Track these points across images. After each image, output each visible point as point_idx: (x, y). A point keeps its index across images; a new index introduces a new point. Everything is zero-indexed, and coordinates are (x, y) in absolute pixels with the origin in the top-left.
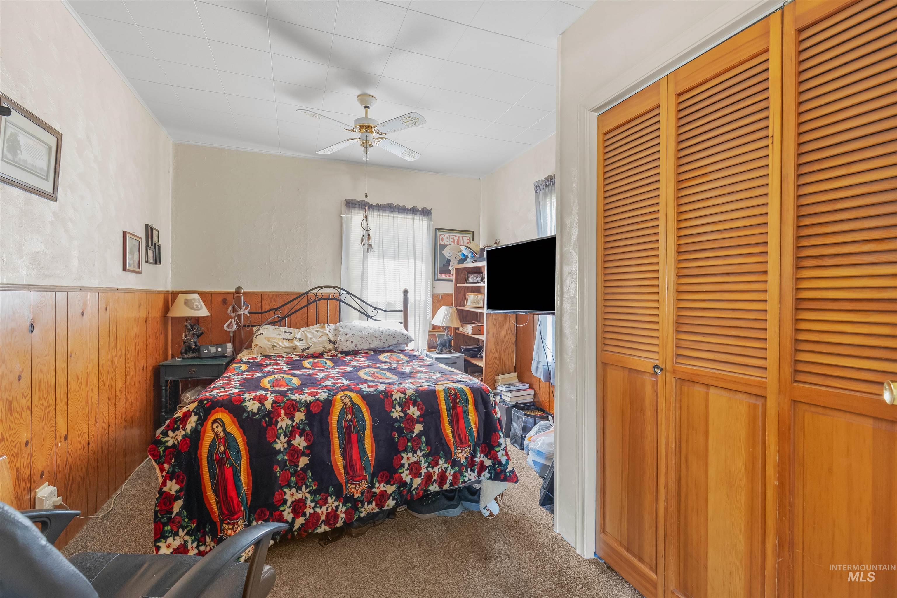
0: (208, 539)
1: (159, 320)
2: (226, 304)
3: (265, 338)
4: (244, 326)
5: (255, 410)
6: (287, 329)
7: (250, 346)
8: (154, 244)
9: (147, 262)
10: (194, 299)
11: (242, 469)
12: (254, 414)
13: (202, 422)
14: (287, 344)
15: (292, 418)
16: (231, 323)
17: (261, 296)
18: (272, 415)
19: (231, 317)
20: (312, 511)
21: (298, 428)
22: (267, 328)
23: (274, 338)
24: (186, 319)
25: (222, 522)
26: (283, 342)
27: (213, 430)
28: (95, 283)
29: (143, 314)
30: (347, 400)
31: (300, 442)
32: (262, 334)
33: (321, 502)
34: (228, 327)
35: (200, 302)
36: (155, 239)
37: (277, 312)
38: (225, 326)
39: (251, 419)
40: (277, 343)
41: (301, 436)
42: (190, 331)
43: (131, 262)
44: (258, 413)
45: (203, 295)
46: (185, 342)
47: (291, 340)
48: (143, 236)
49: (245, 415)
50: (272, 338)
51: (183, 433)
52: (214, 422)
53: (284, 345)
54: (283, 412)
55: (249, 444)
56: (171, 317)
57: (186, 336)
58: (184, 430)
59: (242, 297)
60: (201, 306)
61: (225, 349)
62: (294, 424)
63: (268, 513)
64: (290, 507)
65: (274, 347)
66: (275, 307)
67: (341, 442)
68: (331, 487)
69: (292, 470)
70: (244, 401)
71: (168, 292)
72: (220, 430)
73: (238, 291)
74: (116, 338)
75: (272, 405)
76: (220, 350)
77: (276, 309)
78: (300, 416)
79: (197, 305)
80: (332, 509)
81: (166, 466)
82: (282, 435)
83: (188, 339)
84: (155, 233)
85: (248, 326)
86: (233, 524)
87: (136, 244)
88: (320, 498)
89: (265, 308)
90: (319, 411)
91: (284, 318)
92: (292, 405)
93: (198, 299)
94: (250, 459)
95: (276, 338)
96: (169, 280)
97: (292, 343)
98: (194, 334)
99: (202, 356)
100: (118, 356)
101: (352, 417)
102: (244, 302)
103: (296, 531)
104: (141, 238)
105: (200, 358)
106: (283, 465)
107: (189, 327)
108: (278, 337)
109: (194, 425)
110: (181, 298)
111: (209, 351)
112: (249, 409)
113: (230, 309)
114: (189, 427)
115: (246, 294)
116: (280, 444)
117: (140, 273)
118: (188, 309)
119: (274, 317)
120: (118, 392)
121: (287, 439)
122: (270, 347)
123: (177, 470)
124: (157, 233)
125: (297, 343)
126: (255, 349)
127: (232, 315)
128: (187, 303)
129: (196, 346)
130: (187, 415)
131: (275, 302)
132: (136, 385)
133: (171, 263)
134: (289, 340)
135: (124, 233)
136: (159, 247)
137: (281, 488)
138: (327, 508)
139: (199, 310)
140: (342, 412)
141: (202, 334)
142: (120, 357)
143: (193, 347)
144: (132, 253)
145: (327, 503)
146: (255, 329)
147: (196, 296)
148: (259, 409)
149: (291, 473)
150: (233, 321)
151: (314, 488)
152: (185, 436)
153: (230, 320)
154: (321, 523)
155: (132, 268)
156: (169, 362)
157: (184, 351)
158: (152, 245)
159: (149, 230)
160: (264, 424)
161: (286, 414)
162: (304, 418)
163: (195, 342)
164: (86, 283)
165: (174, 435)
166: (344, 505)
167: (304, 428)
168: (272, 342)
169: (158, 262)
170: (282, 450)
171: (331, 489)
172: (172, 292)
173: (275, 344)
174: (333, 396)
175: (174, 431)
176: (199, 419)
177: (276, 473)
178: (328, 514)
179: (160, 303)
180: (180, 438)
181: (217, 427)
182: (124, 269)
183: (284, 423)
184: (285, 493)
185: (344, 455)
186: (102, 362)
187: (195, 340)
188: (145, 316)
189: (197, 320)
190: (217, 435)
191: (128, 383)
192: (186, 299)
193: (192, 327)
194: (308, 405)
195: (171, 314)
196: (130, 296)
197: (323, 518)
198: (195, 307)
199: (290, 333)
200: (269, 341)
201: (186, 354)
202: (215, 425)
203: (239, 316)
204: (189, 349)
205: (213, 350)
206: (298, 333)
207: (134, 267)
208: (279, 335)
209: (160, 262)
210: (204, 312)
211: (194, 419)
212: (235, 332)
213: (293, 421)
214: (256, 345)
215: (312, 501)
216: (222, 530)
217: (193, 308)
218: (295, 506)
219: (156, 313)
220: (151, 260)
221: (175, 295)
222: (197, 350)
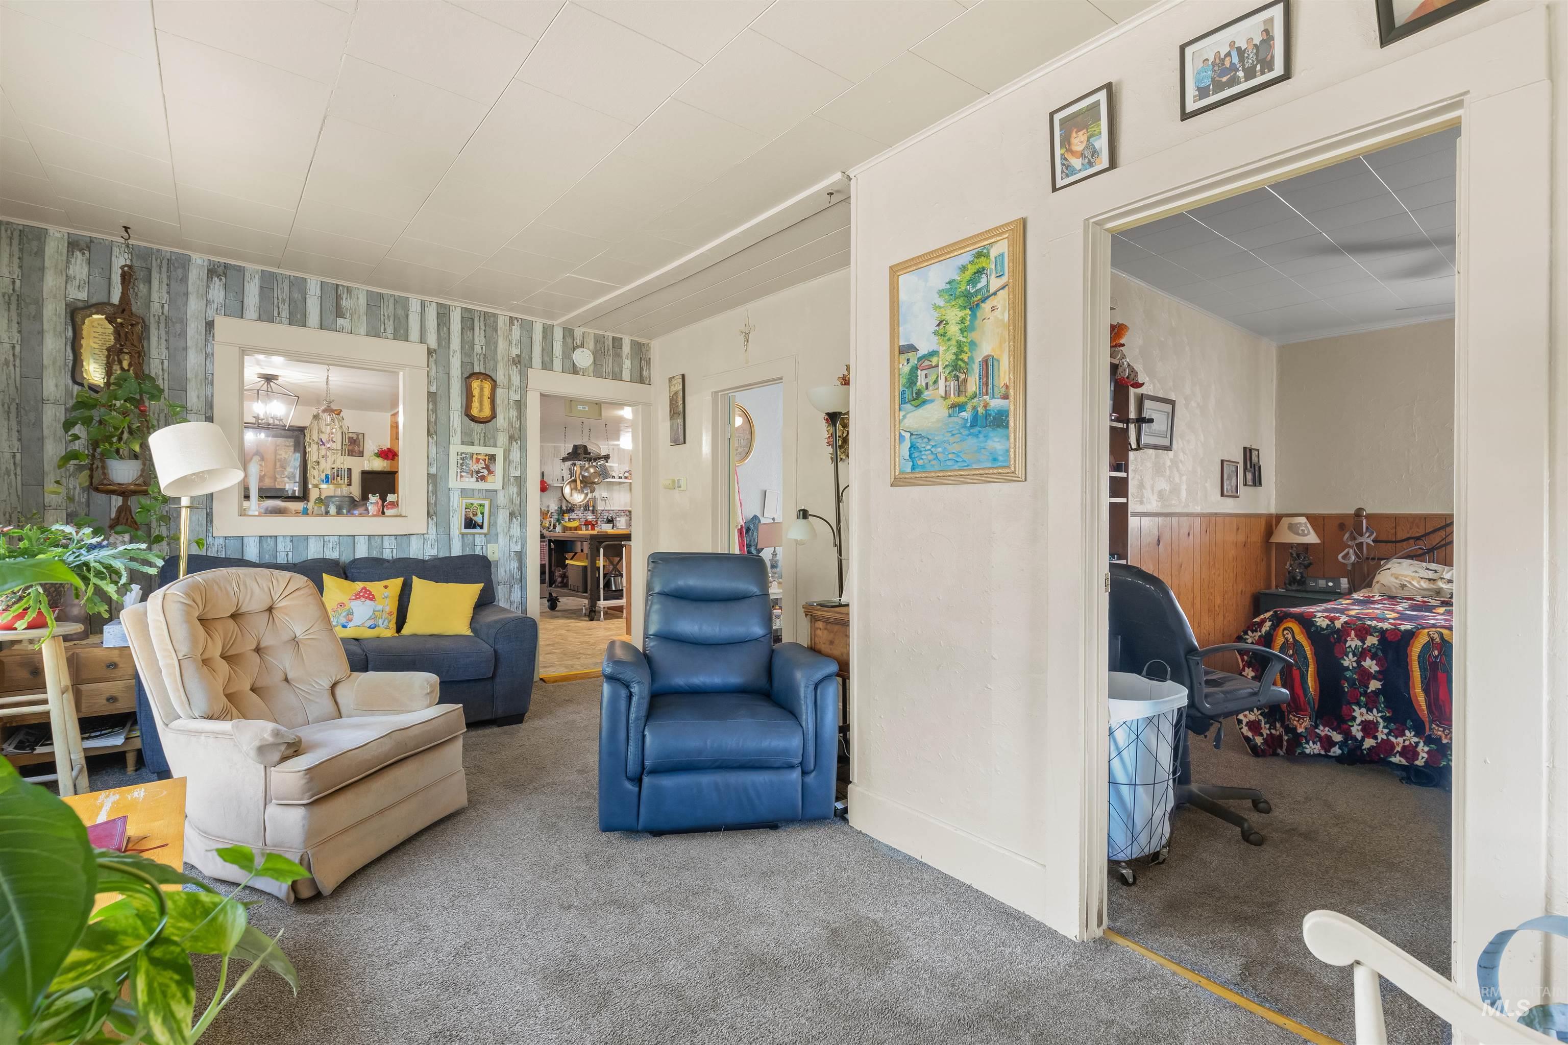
0: (1278, 725)
1: (1259, 544)
2: (1343, 530)
3: (1392, 575)
4: (1367, 559)
5: (1324, 626)
6: (1433, 566)
7: (1369, 585)
8: (1253, 466)
9: (1245, 485)
10: (1300, 523)
11: (1309, 675)
12: (1324, 630)
13: (1274, 627)
14: (1425, 584)
15: (1363, 640)
16: (1348, 553)
17: (1396, 519)
18: (1341, 633)
19: (1349, 546)
20: (1385, 737)
21: (1370, 651)
22: (1400, 563)
23: (1406, 576)
24: (1291, 545)
25: (1289, 712)
26: (1418, 582)
27: (1284, 635)
28: (1198, 509)
29: (1241, 538)
30: (1436, 636)
31: (1370, 665)
32: (1389, 569)
33: (1396, 732)
34: (1344, 557)
35: (1306, 526)
36: (1255, 459)
37: (1421, 542)
38: (1340, 557)
39: (1319, 633)
40: (1410, 583)
41: (1372, 660)
42: (1296, 560)
43: (1229, 488)
44: (1326, 629)
45: (1312, 518)
46: (1289, 572)
47: (1434, 580)
48: (1241, 461)
49: (1313, 629)
50: (1402, 576)
51: (1260, 634)
52: (1285, 629)
53: (1421, 586)
54: (1353, 632)
55: (1316, 654)
56: (1276, 543)
57: (1291, 566)
58: (1260, 632)
59: (1364, 521)
60: (1309, 532)
61: (1337, 584)
62: (1365, 646)
63: (1335, 724)
64: (1359, 725)
65: (1403, 586)
66: (1417, 535)
67: (1423, 677)
68: (1409, 721)
69: (1362, 690)
70: (1315, 617)
71: (1270, 516)
72: (1290, 636)
73: (1358, 513)
74: (1215, 558)
75: (1342, 625)
76: (1331, 584)
77: (1418, 538)
78: (1372, 640)
79: (1302, 530)
80: (1410, 743)
81: (1246, 658)
82: (1351, 654)
83: (1293, 569)
84: (1254, 453)
85: (1373, 559)
86: (1300, 718)
87: (1234, 469)
88: (1394, 727)
89: (1401, 535)
90: (1397, 639)
91: (1431, 550)
92: (1365, 629)
93: (1305, 523)
94: (1318, 668)
95: (1409, 575)
96: (1273, 502)
97: (1433, 584)
98: (1300, 563)
99: (1308, 589)
100: (1217, 574)
101: (1439, 653)
102: (1367, 528)
103: (1365, 749)
104: (1238, 463)
105: (1307, 592)
106: (1352, 683)
107: (1295, 555)
108: (1414, 574)
109: (1268, 629)
110: (1285, 521)
111: (1317, 584)
112: (1318, 624)
113: (1347, 535)
114: (1264, 630)
115: (1368, 517)
116: (1349, 661)
117: (1238, 497)
118: (1292, 534)
119: (1413, 547)
120: (1217, 607)
121: (1355, 658)
122: (1397, 586)
123: (1253, 661)
124: (1257, 453)
125: (1441, 584)
126: (1376, 587)
127: (1350, 543)
128: (1292, 528)
129: (1302, 577)
130: (1263, 621)
131: (1418, 527)
132: (1234, 606)
133: (1275, 483)
134: (1430, 580)
135: (1222, 461)
136: (1260, 467)
137: (1350, 703)
138: (1404, 741)
139: (1306, 535)
140: (1427, 648)
141: (1310, 564)
142: (1219, 575)
143: (1298, 578)
144: (1229, 478)
145: (1404, 735)
146: (1382, 562)
147: (1303, 520)
148: (1328, 625)
149: (1360, 693)
150: (1351, 551)
151: (1388, 715)
152: (1260, 637)
153: (1347, 550)
154: (1396, 753)
155: (1230, 494)
156: (1273, 590)
157: (1287, 582)
158: (1251, 467)
159: (1248, 452)
160: (1333, 640)
161: (1356, 636)
162: (1377, 643)
163: (1301, 573)
164: (1191, 510)
165: (1253, 635)
166: (1425, 744)
167: (1376, 652)
168: (1401, 580)
169: (1257, 484)
170: (1351, 667)
171: (1409, 723)
172: (1277, 514)
173: (1406, 583)
174: (1418, 629)
175: (1253, 631)
176: (1272, 625)
177: (1343, 688)
178: (1404, 747)
179: (1261, 526)
180: (1257, 638)
181: (1287, 634)
182: (1222, 495)
183: (1353, 642)
184: (1354, 711)
185: (1426, 690)
186: (1203, 576)
187: (1301, 571)
188: (1244, 540)
189: (1306, 547)
190: (1287, 640)
191: (1226, 602)
192: (1290, 524)
193: (1298, 555)
194: (1383, 633)
195: (1276, 539)
196: (1227, 519)
197: (1399, 749)
198: (1300, 532)
199: (1436, 571)
200: (1396, 578)
201: (1290, 585)
202: (1286, 632)
203: (1360, 546)
204: (1293, 580)
205: (1322, 583)
206: (1447, 572)
207: (1232, 492)
208: (1416, 572)
209: (1260, 484)
210: (1312, 538)
211: (1268, 624)
212: (1353, 564)
213: (1364, 644)
214: (1378, 582)
215: (1384, 727)
216: (1289, 719)
217: (1298, 534)
218: (1365, 726)
219: (1257, 537)
220: (1250, 482)
221: (1279, 518)
222: (1302, 582)
